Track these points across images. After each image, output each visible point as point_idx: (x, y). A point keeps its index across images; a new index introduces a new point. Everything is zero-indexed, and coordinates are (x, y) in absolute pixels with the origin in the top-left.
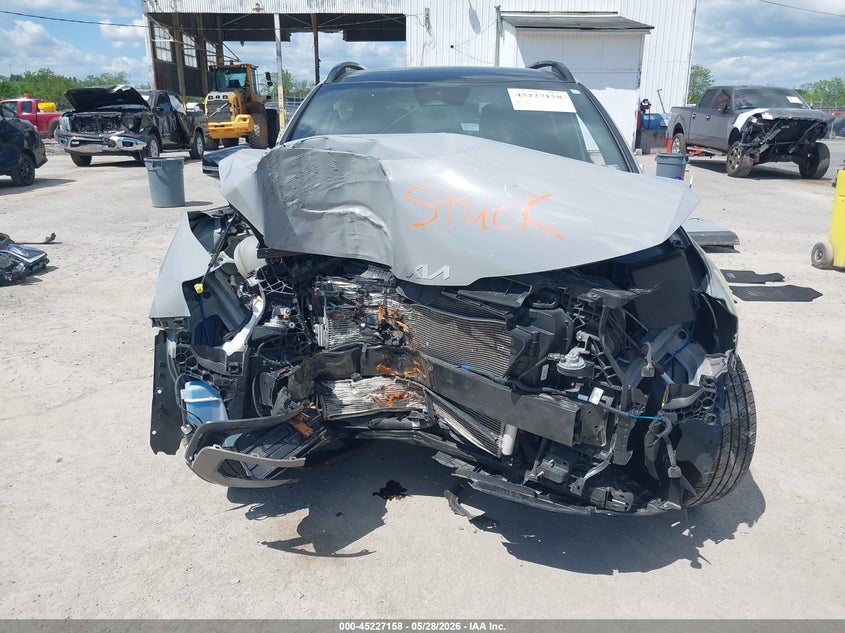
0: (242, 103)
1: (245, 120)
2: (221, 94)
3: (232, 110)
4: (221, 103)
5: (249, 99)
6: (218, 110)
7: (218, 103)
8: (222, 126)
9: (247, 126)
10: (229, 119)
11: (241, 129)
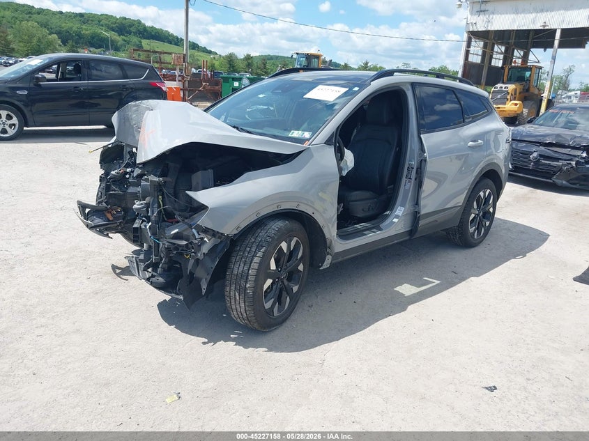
0: (520, 93)
1: (516, 105)
2: (504, 86)
3: (509, 97)
4: (502, 92)
5: (528, 90)
6: (499, 96)
7: (500, 92)
8: (499, 108)
9: (516, 109)
10: (505, 104)
11: (511, 111)
